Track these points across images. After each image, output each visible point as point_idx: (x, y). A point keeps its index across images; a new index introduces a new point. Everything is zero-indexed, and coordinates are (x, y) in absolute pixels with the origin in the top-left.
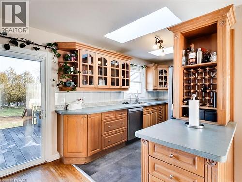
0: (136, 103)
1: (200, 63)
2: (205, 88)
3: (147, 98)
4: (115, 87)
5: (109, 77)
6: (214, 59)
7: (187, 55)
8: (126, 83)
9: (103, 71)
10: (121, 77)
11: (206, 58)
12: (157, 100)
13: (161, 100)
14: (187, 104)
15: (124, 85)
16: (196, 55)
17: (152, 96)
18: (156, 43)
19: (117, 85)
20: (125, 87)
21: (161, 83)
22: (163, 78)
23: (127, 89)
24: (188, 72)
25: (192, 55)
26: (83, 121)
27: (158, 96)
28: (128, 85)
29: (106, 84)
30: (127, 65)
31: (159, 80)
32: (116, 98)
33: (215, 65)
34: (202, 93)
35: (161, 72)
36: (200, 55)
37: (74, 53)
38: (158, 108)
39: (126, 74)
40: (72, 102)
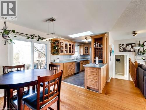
0: (76, 59)
1: (98, 47)
2: (100, 54)
3: (80, 58)
4: (70, 53)
5: (68, 50)
6: (102, 46)
7: (95, 45)
8: (74, 52)
9: (66, 48)
10: (72, 50)
11: (100, 46)
12: (84, 59)
13: (85, 59)
14: (95, 59)
15: (73, 53)
16: (98, 45)
17: (82, 57)
18: (85, 39)
19: (71, 53)
20: (73, 54)
21: (86, 52)
22: (86, 50)
23: (74, 54)
24: (95, 49)
25: (97, 45)
26: (62, 65)
27: (84, 57)
28: (74, 53)
29: (67, 52)
30: (74, 45)
31: (85, 51)
32: (69, 58)
33: (102, 48)
34: (99, 56)
35: (86, 47)
36: (99, 45)
37: (58, 42)
38: (85, 61)
39: (74, 49)
40: (56, 59)
